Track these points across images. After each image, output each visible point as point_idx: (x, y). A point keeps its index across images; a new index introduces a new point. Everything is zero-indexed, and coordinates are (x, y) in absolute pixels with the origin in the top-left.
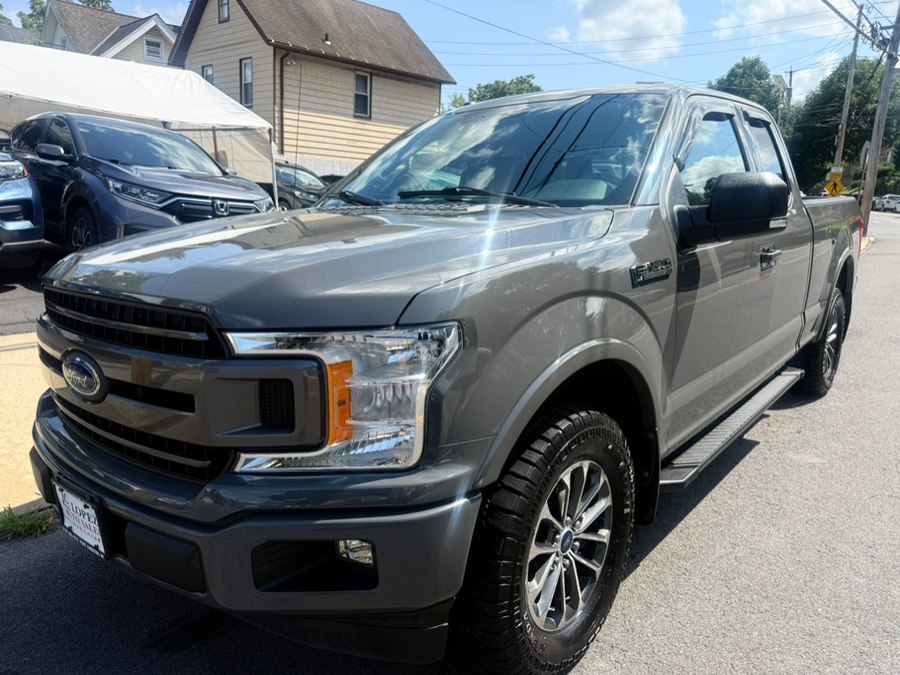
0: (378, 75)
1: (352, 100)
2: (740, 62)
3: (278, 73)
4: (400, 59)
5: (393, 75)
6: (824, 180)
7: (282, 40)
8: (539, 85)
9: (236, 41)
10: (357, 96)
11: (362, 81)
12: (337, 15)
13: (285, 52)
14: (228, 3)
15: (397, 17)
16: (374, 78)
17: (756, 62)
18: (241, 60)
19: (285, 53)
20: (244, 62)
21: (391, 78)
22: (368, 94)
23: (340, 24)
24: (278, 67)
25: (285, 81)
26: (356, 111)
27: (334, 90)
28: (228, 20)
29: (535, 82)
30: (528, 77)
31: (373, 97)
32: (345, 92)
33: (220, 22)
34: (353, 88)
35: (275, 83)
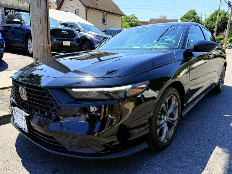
0: (108, 14)
2: (190, 10)
3: (86, 13)
4: (113, 10)
5: (111, 14)
7: (87, 5)
9: (74, 5)
10: (103, 19)
11: (104, 15)
13: (88, 8)
17: (194, 11)
18: (76, 10)
20: (76, 11)
21: (111, 15)
22: (106, 18)
26: (103, 22)
27: (98, 17)
28: (72, 0)
32: (100, 18)
33: (70, 1)
34: (102, 17)
35: (85, 16)
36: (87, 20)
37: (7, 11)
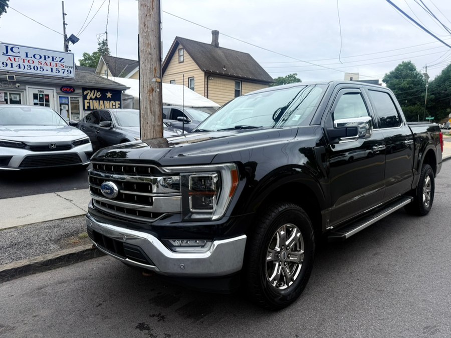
0: (244, 81)
1: (234, 92)
2: (401, 63)
3: (206, 83)
4: (252, 74)
6: (448, 117)
7: (208, 69)
8: (299, 78)
9: (187, 70)
10: (236, 90)
11: (237, 84)
12: (226, 57)
14: (183, 55)
15: (248, 55)
16: (243, 83)
17: (409, 63)
18: (189, 78)
19: (209, 75)
22: (240, 89)
23: (228, 60)
24: (206, 80)
25: (209, 86)
27: (227, 89)
28: (183, 62)
29: (297, 77)
30: (294, 74)
31: (242, 91)
32: (231, 89)
33: (179, 63)
34: (234, 87)
35: (205, 87)
36: (209, 97)
37: (85, 93)
